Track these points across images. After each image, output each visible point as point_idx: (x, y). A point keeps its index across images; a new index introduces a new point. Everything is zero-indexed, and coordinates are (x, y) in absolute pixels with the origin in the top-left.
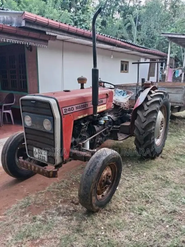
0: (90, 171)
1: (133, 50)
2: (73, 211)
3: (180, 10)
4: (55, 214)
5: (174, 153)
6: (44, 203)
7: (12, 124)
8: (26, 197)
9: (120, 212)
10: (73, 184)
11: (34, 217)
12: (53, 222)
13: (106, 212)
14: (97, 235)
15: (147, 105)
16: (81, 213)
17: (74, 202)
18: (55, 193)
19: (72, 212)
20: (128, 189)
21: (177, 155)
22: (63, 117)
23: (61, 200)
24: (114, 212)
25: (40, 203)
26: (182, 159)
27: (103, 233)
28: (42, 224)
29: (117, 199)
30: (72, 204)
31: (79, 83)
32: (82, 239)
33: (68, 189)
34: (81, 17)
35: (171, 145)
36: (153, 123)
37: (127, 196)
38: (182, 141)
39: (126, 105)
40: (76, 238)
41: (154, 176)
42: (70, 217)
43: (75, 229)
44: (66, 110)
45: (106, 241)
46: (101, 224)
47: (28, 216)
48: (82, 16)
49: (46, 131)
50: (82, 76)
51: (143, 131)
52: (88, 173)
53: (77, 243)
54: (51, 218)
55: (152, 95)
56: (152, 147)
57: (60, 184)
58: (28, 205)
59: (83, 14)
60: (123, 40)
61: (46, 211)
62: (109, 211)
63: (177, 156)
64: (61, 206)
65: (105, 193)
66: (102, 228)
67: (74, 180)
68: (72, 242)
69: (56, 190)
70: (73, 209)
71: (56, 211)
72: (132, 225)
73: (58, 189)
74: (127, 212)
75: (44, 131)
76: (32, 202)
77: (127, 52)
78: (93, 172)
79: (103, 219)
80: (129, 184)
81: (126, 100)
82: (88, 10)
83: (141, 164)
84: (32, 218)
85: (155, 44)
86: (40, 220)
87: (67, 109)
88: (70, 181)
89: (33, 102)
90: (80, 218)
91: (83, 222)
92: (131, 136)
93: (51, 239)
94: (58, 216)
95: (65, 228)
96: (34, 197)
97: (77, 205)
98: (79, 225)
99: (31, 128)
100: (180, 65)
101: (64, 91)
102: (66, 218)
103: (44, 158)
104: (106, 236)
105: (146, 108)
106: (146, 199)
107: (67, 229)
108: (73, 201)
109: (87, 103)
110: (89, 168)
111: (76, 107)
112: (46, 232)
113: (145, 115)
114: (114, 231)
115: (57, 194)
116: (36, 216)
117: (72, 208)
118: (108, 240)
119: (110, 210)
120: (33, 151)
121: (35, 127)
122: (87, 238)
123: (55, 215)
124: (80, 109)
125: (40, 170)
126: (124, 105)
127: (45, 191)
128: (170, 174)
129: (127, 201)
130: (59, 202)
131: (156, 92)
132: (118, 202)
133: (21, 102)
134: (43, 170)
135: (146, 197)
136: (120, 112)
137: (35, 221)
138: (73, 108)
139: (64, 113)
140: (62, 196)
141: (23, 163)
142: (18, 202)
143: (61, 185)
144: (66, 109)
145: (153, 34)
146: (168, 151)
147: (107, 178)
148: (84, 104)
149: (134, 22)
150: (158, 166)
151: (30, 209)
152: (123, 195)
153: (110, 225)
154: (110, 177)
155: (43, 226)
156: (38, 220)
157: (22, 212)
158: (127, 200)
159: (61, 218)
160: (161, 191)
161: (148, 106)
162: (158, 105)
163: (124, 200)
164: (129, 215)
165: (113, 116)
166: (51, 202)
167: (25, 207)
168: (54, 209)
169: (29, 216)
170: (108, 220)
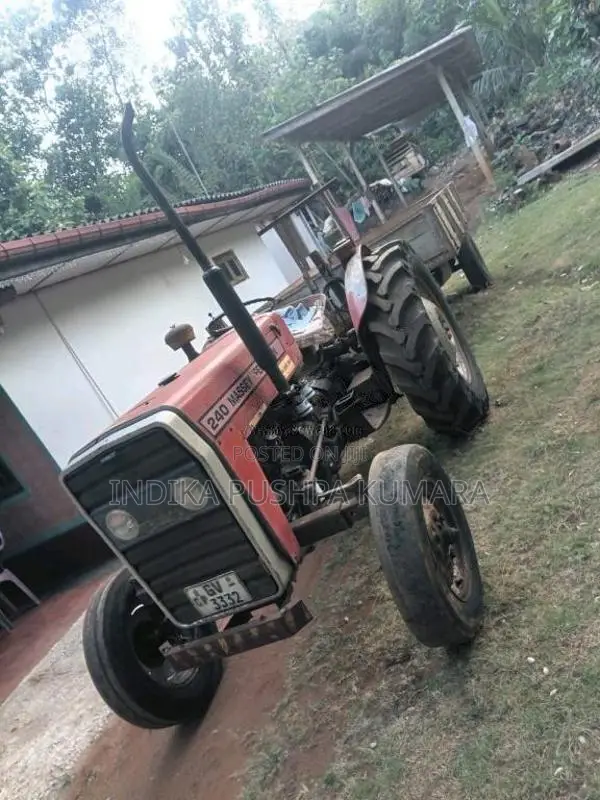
0: (392, 532)
1: (225, 211)
2: (413, 682)
3: (259, 66)
4: (375, 727)
5: (520, 377)
6: (317, 726)
7: (36, 605)
8: (254, 748)
9: (534, 592)
10: (346, 622)
11: (325, 778)
12: (389, 748)
13: (497, 619)
14: (537, 687)
15: (381, 297)
16: (439, 672)
17: (395, 660)
18: (323, 679)
19: (413, 687)
20: (495, 527)
21: (530, 376)
22: (217, 444)
23: (354, 682)
24: (519, 602)
25: (307, 732)
26: (548, 376)
27: (546, 670)
28: (365, 777)
29: (494, 569)
30: (392, 669)
31: (175, 349)
32: (507, 727)
33: (345, 642)
34: (22, 222)
35: (492, 366)
36: (427, 329)
37: (512, 545)
38: (508, 340)
39: (327, 332)
40: (490, 738)
41: (525, 454)
42: (422, 703)
43: (464, 719)
44: (211, 422)
45: (572, 681)
46: (517, 655)
47: (306, 789)
48: (24, 218)
49: (195, 514)
50: (174, 327)
51: (419, 365)
52: (394, 542)
53: (508, 746)
54: (373, 745)
55: (375, 267)
56: (466, 392)
57: (312, 648)
58: (279, 765)
59: (23, 213)
60: (189, 201)
61: (345, 738)
62: (504, 611)
63: (531, 379)
64: (369, 694)
65: (456, 571)
66: (531, 659)
67: (342, 610)
68: (490, 755)
69: (319, 668)
70: (410, 679)
71: (368, 717)
72: (596, 596)
73: (317, 663)
74: (549, 578)
75: (188, 518)
76: (284, 748)
77: (212, 230)
78: (403, 529)
79: (510, 638)
80: (485, 515)
81: (320, 321)
82: (31, 194)
83: (468, 454)
84: (324, 786)
85: (257, 177)
86: (350, 773)
87: (214, 417)
88: (333, 622)
89: (108, 458)
90: (449, 684)
91: (467, 686)
92: (394, 401)
93: (430, 794)
94: (386, 725)
95: (438, 738)
96: (276, 732)
97: (409, 659)
98: (467, 701)
99: (143, 538)
100: (348, 193)
101: (160, 385)
102: (414, 713)
103: (235, 597)
104: (561, 670)
105: (384, 304)
106: (563, 517)
107: (444, 735)
108: (388, 660)
109: (245, 375)
110: (386, 527)
111: (229, 400)
112: (399, 788)
113: (397, 323)
114: (565, 645)
115: (330, 677)
116: (329, 772)
117: (403, 676)
118: (576, 675)
119: (504, 608)
120: (188, 602)
121: (155, 528)
122: (517, 713)
123: (378, 729)
124: (242, 400)
125: (250, 634)
126: (326, 336)
127: (289, 694)
128: (557, 423)
129: (523, 557)
130: (355, 689)
131: (379, 254)
132: (505, 572)
133: (67, 485)
134: (259, 627)
135: (557, 511)
136: (325, 360)
137: (337, 785)
138: (222, 406)
139: (214, 433)
140: (348, 670)
141: (183, 654)
142: (242, 776)
143: (318, 647)
144: (211, 419)
145: (237, 157)
146: (499, 383)
147: (440, 527)
148: (240, 381)
149: (170, 158)
150: (511, 429)
151: (294, 768)
152: (499, 549)
153: (542, 640)
154: (441, 520)
155: (372, 780)
156: (343, 777)
157: (280, 793)
158: (521, 552)
159: (399, 724)
160: (579, 473)
161: (386, 297)
162: (407, 279)
163: (514, 559)
164: (562, 581)
165: (314, 381)
166: (336, 708)
167: (276, 774)
168: (360, 715)
169: (310, 787)
170: (524, 632)
